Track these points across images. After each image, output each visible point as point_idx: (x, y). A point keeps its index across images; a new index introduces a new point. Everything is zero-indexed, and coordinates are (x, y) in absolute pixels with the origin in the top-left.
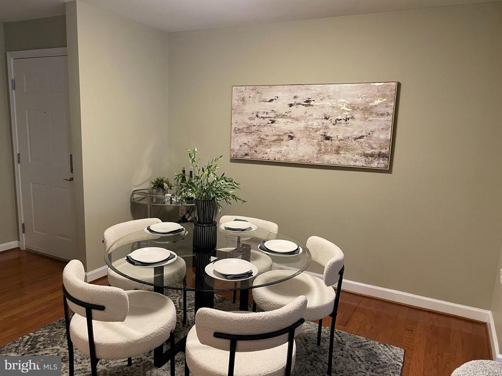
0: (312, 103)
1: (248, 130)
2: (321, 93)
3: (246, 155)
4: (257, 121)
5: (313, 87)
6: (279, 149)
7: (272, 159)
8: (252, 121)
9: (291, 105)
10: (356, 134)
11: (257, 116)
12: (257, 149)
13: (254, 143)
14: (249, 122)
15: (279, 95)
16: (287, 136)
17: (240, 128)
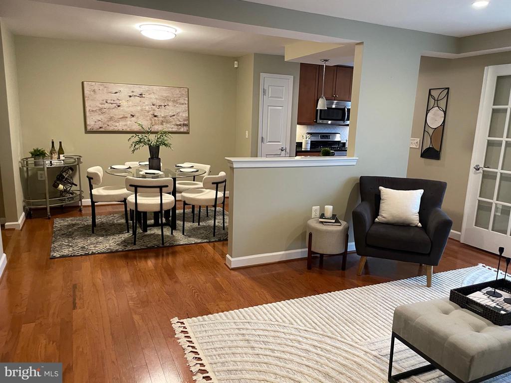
0: (144, 96)
1: (101, 111)
2: (149, 91)
3: (100, 128)
4: (106, 105)
5: (143, 87)
6: (124, 123)
7: (121, 129)
8: (103, 106)
9: (130, 96)
10: (171, 114)
11: (107, 102)
12: (109, 124)
13: (106, 120)
14: (100, 106)
15: (121, 89)
16: (129, 115)
17: (94, 110)
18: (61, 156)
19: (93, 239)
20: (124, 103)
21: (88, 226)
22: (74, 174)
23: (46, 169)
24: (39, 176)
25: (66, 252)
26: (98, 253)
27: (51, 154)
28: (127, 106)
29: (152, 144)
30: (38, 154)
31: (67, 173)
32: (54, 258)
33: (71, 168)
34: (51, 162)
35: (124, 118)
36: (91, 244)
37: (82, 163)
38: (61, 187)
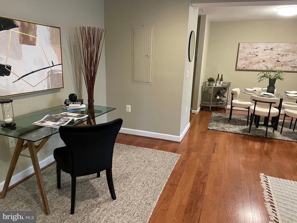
0: (273, 49)
1: (246, 59)
2: (277, 46)
3: (244, 68)
4: (250, 56)
5: (274, 44)
6: (258, 66)
7: (255, 69)
8: (248, 56)
9: (265, 50)
10: (289, 60)
11: (250, 54)
12: (249, 66)
13: (248, 64)
14: (246, 56)
15: (260, 46)
16: (262, 61)
17: (242, 58)
18: (221, 82)
19: (228, 125)
20: (260, 54)
21: (227, 118)
22: (226, 92)
23: (213, 88)
24: (209, 91)
25: (214, 128)
26: (229, 132)
27: (217, 81)
28: (262, 56)
29: (271, 78)
30: (211, 80)
31: (222, 91)
32: (209, 129)
33: (225, 89)
34: (216, 84)
35: (259, 62)
36: (227, 127)
37: (230, 86)
38: (218, 97)
